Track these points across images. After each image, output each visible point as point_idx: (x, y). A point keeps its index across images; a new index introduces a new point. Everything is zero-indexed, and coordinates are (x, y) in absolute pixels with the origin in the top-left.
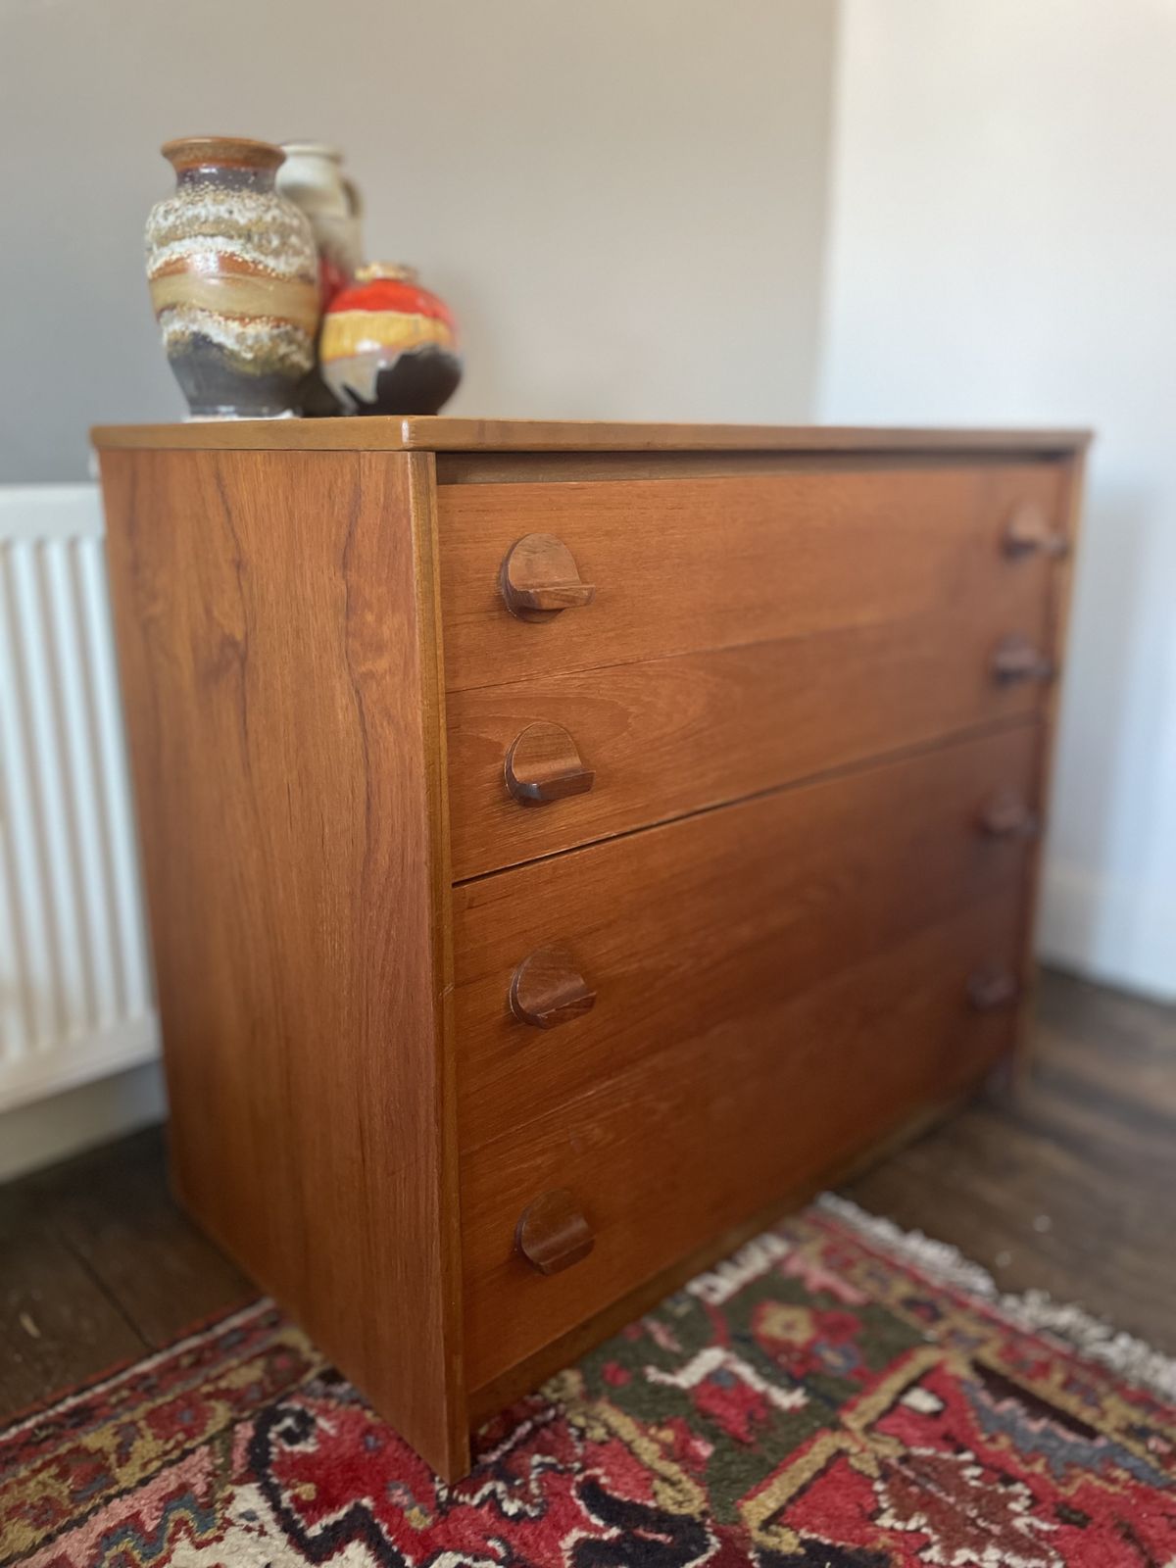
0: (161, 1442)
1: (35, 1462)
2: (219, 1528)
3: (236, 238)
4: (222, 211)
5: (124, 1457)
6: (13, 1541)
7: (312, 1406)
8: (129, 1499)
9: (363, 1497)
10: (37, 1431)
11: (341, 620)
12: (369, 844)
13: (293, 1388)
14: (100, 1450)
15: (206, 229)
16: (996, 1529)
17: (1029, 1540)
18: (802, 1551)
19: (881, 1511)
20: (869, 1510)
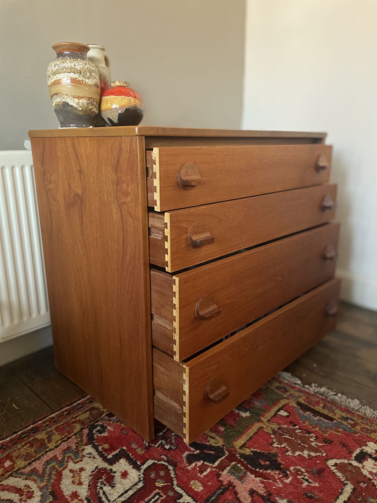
0: (60, 436)
1: (22, 443)
2: (81, 458)
3: (77, 73)
4: (72, 65)
5: (50, 440)
6: (19, 465)
7: (105, 423)
8: (52, 452)
9: (123, 446)
10: (22, 435)
11: (115, 187)
12: (124, 253)
13: (99, 419)
14: (42, 439)
15: (68, 70)
16: (306, 446)
17: (316, 448)
18: (252, 454)
19: (274, 443)
20: (270, 442)
